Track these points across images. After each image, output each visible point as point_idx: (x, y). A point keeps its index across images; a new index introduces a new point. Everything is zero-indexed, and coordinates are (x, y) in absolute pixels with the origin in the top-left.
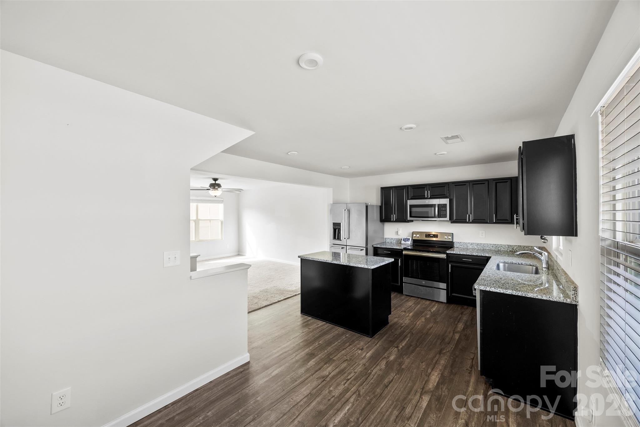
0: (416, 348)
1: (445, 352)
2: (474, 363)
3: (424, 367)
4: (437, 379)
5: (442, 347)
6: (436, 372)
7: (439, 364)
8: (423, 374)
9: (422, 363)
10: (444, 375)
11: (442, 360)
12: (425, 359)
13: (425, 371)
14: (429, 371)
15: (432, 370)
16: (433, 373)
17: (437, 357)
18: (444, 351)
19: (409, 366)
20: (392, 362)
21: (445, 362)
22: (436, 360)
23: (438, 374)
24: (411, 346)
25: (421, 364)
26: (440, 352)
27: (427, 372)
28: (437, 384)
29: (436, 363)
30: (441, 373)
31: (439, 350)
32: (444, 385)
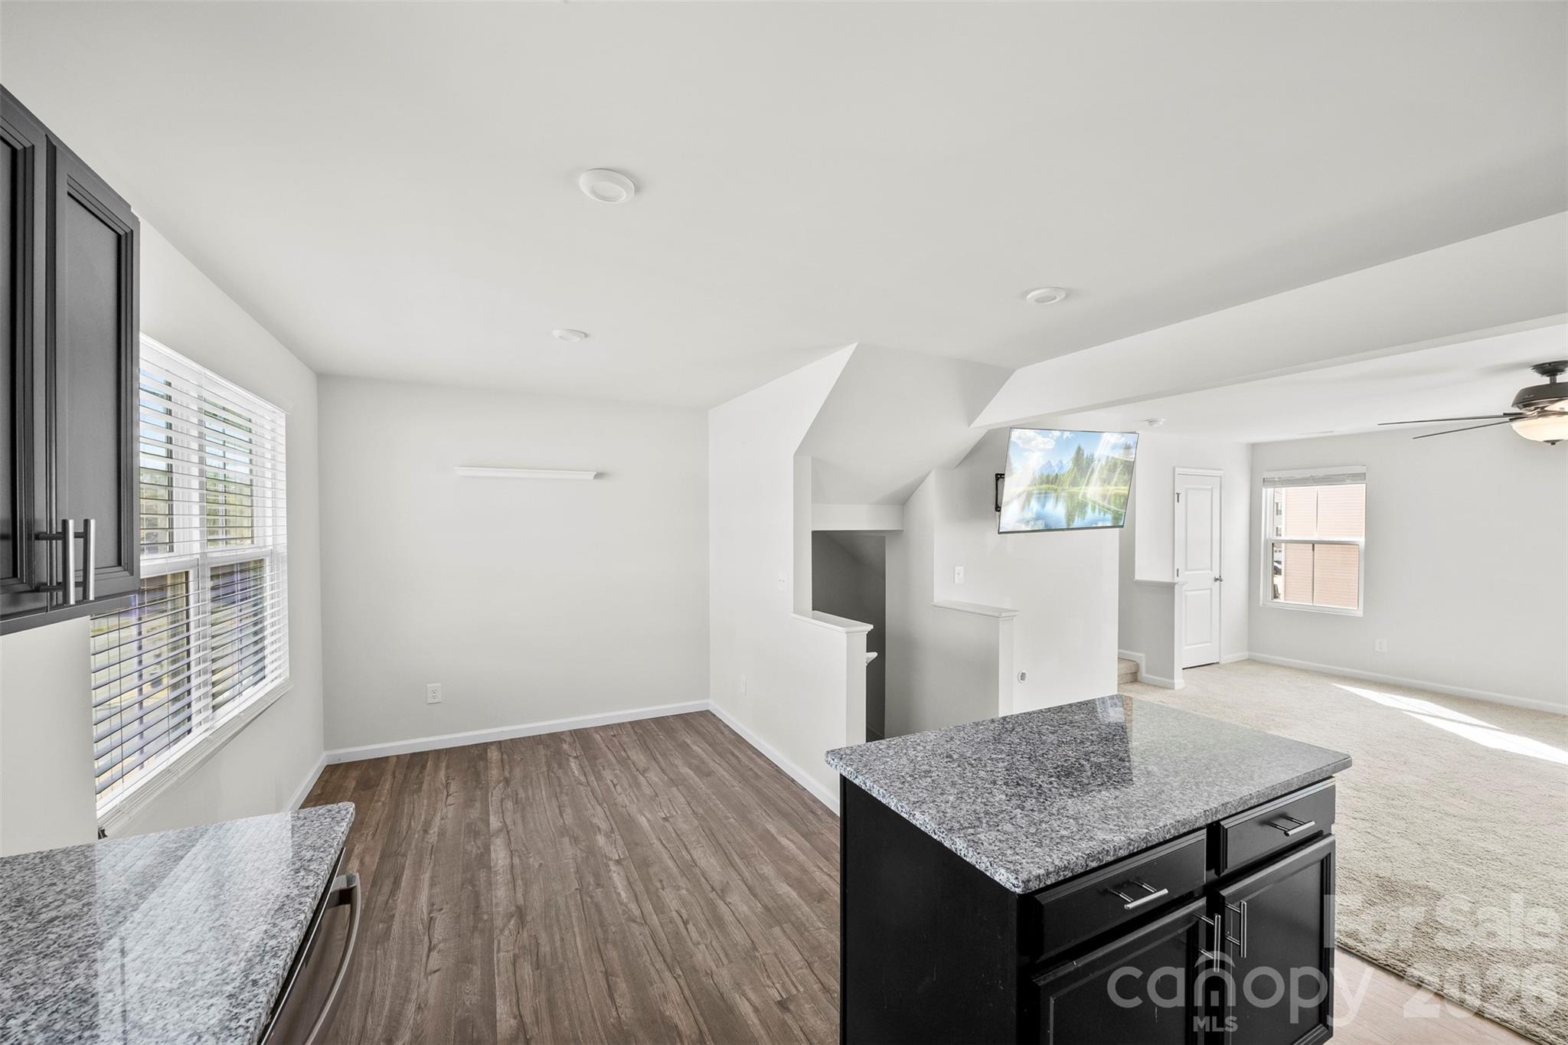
0: (581, 883)
1: (509, 921)
2: (426, 939)
3: (531, 860)
4: (493, 855)
5: (525, 934)
6: (503, 866)
7: (506, 882)
8: (524, 849)
9: (541, 864)
10: (485, 870)
11: (506, 897)
12: (541, 877)
13: (524, 854)
14: (516, 861)
15: (512, 866)
16: (508, 861)
17: (519, 895)
18: (512, 922)
19: (558, 846)
20: (592, 833)
21: (496, 897)
22: (517, 888)
23: (496, 864)
24: (598, 885)
25: (542, 862)
26: (520, 913)
27: (519, 856)
28: (490, 849)
29: (514, 880)
30: (492, 870)
31: (529, 918)
32: (477, 854)
